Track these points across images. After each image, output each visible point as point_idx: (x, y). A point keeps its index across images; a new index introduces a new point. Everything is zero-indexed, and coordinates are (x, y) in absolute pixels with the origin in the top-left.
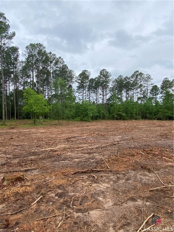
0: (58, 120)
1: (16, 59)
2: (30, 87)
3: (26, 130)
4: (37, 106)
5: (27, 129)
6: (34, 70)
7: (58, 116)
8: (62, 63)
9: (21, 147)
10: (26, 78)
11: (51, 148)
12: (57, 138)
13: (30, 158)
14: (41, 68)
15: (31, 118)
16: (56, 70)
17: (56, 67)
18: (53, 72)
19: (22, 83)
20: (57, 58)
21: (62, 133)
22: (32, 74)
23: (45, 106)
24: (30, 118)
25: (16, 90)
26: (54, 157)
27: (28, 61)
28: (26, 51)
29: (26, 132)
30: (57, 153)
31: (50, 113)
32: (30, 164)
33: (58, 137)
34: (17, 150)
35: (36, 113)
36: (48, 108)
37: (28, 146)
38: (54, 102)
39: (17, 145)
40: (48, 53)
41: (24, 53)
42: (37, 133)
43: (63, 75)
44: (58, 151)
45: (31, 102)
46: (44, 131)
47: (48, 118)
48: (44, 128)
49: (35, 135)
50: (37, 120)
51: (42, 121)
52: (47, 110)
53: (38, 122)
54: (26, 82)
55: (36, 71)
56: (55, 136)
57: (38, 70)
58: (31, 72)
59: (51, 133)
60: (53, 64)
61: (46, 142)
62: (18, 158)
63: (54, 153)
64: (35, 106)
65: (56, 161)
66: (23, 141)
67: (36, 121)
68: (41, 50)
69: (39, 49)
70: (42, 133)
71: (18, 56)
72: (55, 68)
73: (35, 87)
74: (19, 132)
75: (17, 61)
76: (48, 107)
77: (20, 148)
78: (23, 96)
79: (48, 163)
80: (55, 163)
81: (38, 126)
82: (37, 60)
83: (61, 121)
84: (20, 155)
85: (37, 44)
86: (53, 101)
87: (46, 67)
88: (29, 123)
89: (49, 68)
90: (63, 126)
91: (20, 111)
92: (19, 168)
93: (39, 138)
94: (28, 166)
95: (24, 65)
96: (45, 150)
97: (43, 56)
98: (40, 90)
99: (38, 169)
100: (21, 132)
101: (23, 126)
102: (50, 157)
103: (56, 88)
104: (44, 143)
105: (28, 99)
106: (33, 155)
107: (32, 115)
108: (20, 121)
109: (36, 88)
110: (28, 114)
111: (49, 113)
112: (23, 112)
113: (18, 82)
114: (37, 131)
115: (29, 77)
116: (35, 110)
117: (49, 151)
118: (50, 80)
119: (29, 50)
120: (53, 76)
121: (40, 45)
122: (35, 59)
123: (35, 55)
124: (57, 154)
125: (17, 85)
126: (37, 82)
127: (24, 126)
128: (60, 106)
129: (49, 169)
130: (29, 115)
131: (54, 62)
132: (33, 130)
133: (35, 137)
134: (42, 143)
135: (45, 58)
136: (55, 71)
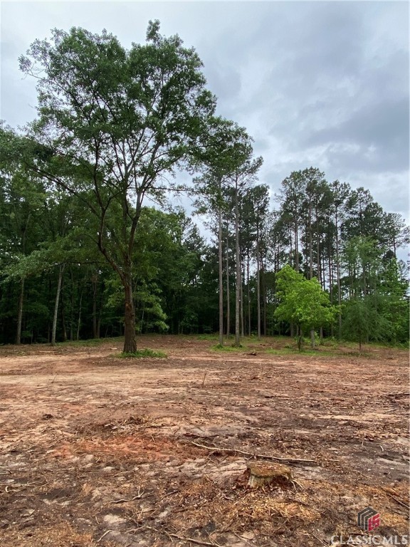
0: (360, 342)
1: (262, 210)
2: (290, 263)
3: (282, 363)
4: (305, 307)
5: (284, 359)
6: (299, 227)
7: (359, 332)
8: (367, 202)
9: (275, 402)
10: (281, 246)
11: (349, 418)
12: (362, 392)
13: (299, 432)
14: (314, 219)
15: (292, 335)
16: (352, 220)
17: (351, 213)
18: (342, 225)
19: (273, 258)
20: (354, 192)
21: (374, 379)
22: (293, 236)
23: (324, 305)
24: (288, 334)
25: (261, 272)
26: (357, 442)
27: (286, 209)
28: (283, 190)
29: (282, 366)
30: (364, 432)
31: (338, 324)
32: (299, 448)
33: (365, 388)
34: (267, 408)
35: (302, 322)
36: (331, 311)
37: (291, 400)
38: (347, 295)
39: (267, 395)
40: (330, 185)
41: (279, 194)
42: (307, 372)
43: (370, 228)
44: (367, 428)
45: (293, 296)
46: (323, 368)
47: (330, 335)
48: (323, 361)
49: (304, 376)
50: (306, 339)
51: (317, 342)
52: (329, 316)
53: (307, 344)
54: (280, 256)
55: (304, 227)
56: (356, 384)
57: (307, 225)
58: (293, 232)
59: (343, 375)
60: (342, 206)
61: (332, 397)
62: (270, 426)
63: (358, 432)
64: (300, 307)
65: (365, 455)
66: (277, 386)
67: (303, 341)
68: (315, 182)
69: (311, 179)
70: (319, 373)
71: (266, 202)
72: (347, 215)
73: (301, 263)
74: (269, 365)
75: (264, 214)
76: (332, 308)
77: (272, 402)
78: (275, 285)
79: (345, 457)
80: (363, 460)
81: (307, 355)
82: (306, 205)
83: (366, 346)
84: (276, 421)
85: (306, 171)
86: (343, 294)
87: (325, 216)
88: (288, 344)
89: (332, 217)
90: (374, 359)
91: (269, 317)
92: (275, 452)
93: (315, 386)
94: (294, 453)
95: (278, 218)
96: (334, 420)
97: (320, 194)
98: (311, 270)
99: (320, 465)
100: (272, 365)
101: (274, 351)
102: (349, 440)
103: (352, 260)
104: (327, 399)
105: (286, 291)
106: (304, 427)
107: (295, 327)
108: (269, 339)
109: (301, 265)
110: (284, 325)
111: (335, 324)
112: (275, 320)
113: (265, 256)
114: (308, 366)
115: (287, 242)
116: (301, 315)
117: (343, 422)
118: (335, 245)
119: (288, 187)
120: (342, 235)
121: (313, 171)
122: (301, 202)
123: (301, 194)
124: (366, 437)
125: (264, 263)
126: (305, 251)
127: (278, 352)
128: (361, 308)
129: (348, 474)
130: (287, 327)
131: (345, 201)
132: (299, 364)
133: (304, 381)
134: (324, 398)
135: (323, 198)
136: (347, 223)
